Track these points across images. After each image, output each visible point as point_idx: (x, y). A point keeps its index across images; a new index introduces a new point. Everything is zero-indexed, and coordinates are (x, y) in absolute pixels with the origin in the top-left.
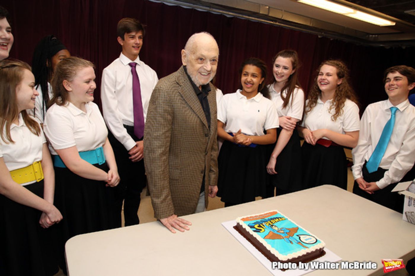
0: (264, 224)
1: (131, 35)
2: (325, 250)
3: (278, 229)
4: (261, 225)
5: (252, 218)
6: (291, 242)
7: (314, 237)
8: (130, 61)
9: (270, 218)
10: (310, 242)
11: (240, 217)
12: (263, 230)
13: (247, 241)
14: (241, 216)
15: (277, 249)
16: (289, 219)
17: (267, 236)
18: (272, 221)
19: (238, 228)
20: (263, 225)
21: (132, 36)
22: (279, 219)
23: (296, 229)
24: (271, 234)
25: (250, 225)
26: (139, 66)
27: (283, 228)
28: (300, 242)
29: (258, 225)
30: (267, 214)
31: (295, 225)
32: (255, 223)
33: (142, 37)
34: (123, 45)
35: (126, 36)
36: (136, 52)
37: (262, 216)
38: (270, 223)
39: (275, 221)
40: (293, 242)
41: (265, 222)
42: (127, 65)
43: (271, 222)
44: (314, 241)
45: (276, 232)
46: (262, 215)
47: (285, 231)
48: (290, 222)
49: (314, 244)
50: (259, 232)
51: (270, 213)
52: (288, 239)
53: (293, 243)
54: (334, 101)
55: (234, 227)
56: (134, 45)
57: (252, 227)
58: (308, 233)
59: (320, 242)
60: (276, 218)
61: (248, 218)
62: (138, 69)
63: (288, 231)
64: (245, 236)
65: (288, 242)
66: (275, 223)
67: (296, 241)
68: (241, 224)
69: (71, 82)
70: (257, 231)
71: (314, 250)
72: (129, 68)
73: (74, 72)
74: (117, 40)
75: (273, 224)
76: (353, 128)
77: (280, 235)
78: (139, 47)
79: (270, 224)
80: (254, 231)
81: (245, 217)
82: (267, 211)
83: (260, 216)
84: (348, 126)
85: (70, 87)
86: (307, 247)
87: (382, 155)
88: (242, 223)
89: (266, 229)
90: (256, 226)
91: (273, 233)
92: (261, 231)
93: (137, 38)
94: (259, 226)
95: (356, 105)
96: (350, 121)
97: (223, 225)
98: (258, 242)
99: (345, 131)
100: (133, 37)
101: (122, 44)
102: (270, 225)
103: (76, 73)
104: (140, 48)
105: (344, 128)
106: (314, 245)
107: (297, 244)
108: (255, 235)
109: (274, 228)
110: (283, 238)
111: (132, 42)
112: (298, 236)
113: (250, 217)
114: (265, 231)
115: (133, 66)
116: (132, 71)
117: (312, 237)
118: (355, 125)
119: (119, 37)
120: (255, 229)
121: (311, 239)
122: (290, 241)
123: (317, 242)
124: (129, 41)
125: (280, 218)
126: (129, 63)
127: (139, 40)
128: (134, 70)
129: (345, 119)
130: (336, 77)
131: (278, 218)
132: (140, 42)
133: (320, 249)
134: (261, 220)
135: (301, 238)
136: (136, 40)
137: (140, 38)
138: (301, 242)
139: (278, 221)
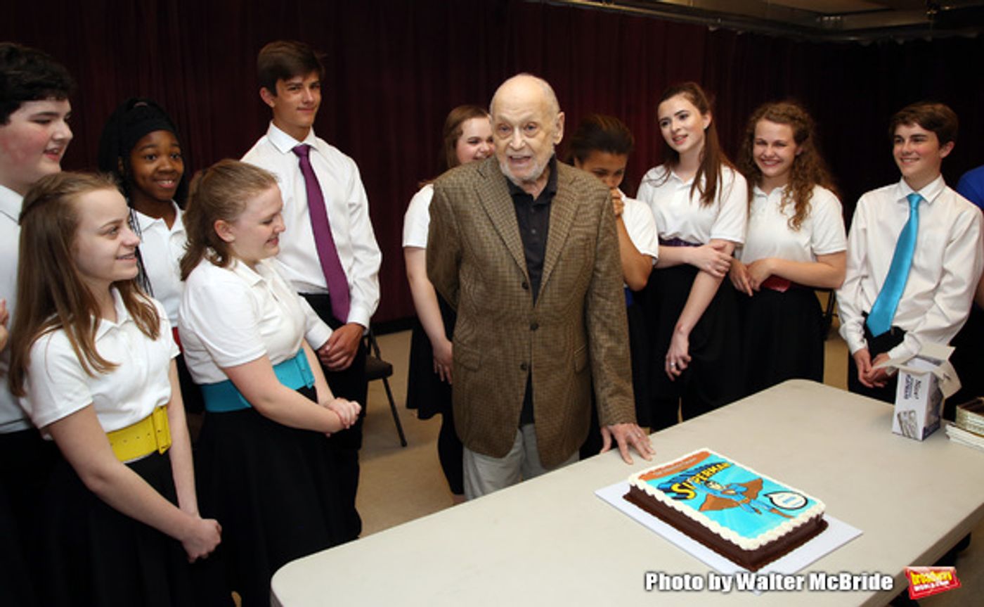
0: (689, 480)
1: (293, 84)
2: (825, 518)
3: (722, 487)
4: (684, 484)
5: (660, 473)
6: (756, 511)
7: (798, 494)
8: (295, 143)
9: (697, 466)
10: (795, 505)
11: (635, 472)
12: (692, 494)
13: (661, 523)
14: (638, 471)
15: (732, 529)
16: (737, 464)
17: (705, 505)
18: (703, 472)
19: (636, 497)
20: (689, 484)
21: (293, 86)
22: (716, 467)
23: (759, 484)
24: (711, 500)
25: (661, 487)
26: (316, 152)
27: (731, 484)
28: (774, 509)
29: (677, 485)
30: (687, 460)
31: (755, 475)
32: (670, 482)
33: (318, 84)
34: (276, 107)
35: (280, 86)
36: (307, 119)
37: (680, 465)
38: (702, 477)
39: (711, 472)
40: (761, 510)
41: (691, 476)
42: (289, 152)
43: (702, 474)
44: (801, 502)
45: (719, 495)
46: (679, 463)
47: (737, 490)
48: (742, 470)
49: (803, 509)
50: (685, 498)
51: (694, 456)
52: (749, 505)
53: (760, 513)
54: (790, 188)
55: (625, 497)
56: (301, 105)
57: (667, 490)
58: (785, 488)
59: (814, 503)
60: (710, 466)
61: (652, 472)
62: (314, 158)
63: (743, 489)
64: (654, 513)
65: (751, 512)
66: (711, 476)
67: (766, 508)
68: (641, 488)
69: (233, 223)
70: (682, 497)
71: (806, 520)
72: (294, 160)
73: (241, 203)
74: (260, 96)
75: (708, 480)
76: (833, 246)
77: (731, 500)
78: (313, 109)
79: (701, 480)
80: (675, 498)
81: (646, 471)
82: (687, 452)
83: (675, 464)
84: (822, 242)
85: (230, 233)
86: (790, 517)
87: (899, 295)
88: (642, 485)
89: (697, 492)
90: (675, 487)
91: (715, 497)
92: (688, 497)
93: (307, 89)
94: (682, 487)
95: (836, 198)
96: (827, 232)
97: (600, 495)
98: (689, 520)
99: (818, 253)
100: (298, 87)
101: (272, 105)
102: (702, 482)
103: (245, 204)
104: (316, 110)
105: (813, 246)
106: (804, 511)
107: (770, 513)
108: (679, 506)
109: (713, 487)
110: (739, 505)
111: (295, 98)
112: (766, 495)
113: (657, 471)
114: (696, 495)
115: (302, 153)
116: (301, 165)
117: (796, 495)
118: (836, 240)
119: (264, 89)
120: (674, 495)
121: (794, 498)
122: (753, 508)
123: (808, 505)
124: (289, 96)
125: (720, 464)
126: (292, 147)
127: (311, 91)
128: (305, 163)
129: (815, 228)
130: (792, 145)
131: (715, 465)
132: (314, 97)
133: (818, 516)
134: (681, 474)
135: (775, 500)
136: (306, 92)
137: (312, 87)
138: (778, 508)
139: (716, 472)
